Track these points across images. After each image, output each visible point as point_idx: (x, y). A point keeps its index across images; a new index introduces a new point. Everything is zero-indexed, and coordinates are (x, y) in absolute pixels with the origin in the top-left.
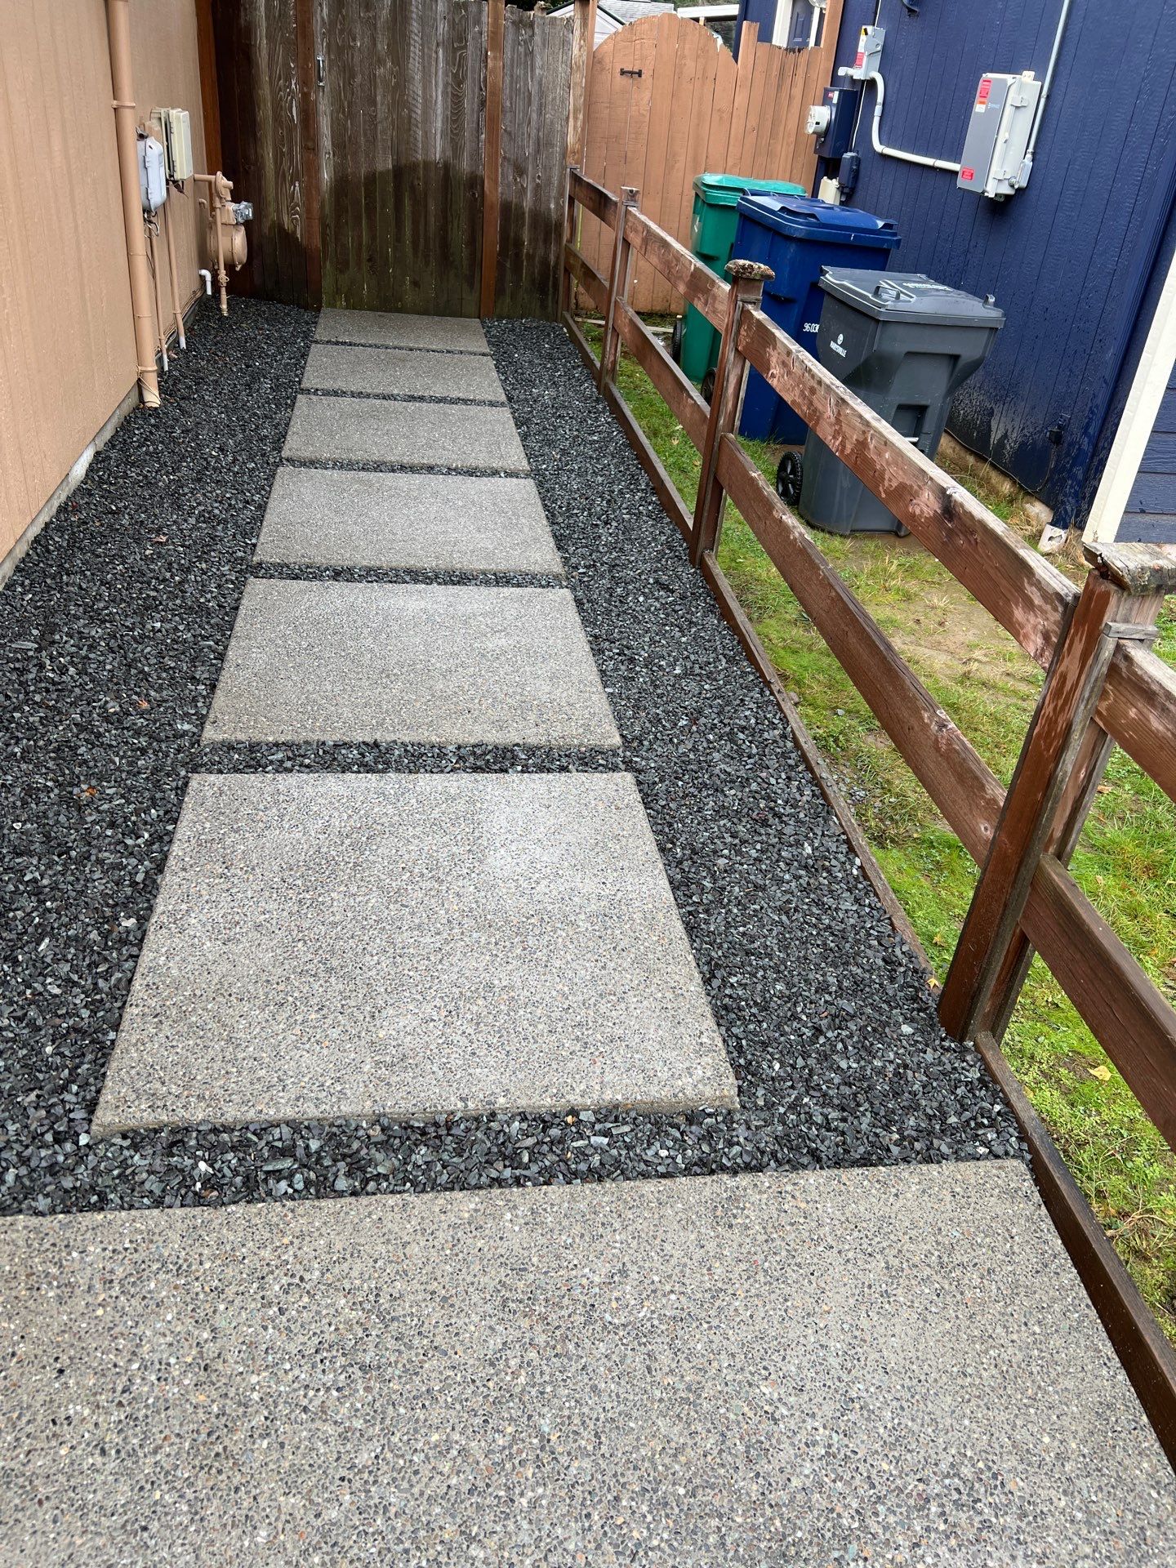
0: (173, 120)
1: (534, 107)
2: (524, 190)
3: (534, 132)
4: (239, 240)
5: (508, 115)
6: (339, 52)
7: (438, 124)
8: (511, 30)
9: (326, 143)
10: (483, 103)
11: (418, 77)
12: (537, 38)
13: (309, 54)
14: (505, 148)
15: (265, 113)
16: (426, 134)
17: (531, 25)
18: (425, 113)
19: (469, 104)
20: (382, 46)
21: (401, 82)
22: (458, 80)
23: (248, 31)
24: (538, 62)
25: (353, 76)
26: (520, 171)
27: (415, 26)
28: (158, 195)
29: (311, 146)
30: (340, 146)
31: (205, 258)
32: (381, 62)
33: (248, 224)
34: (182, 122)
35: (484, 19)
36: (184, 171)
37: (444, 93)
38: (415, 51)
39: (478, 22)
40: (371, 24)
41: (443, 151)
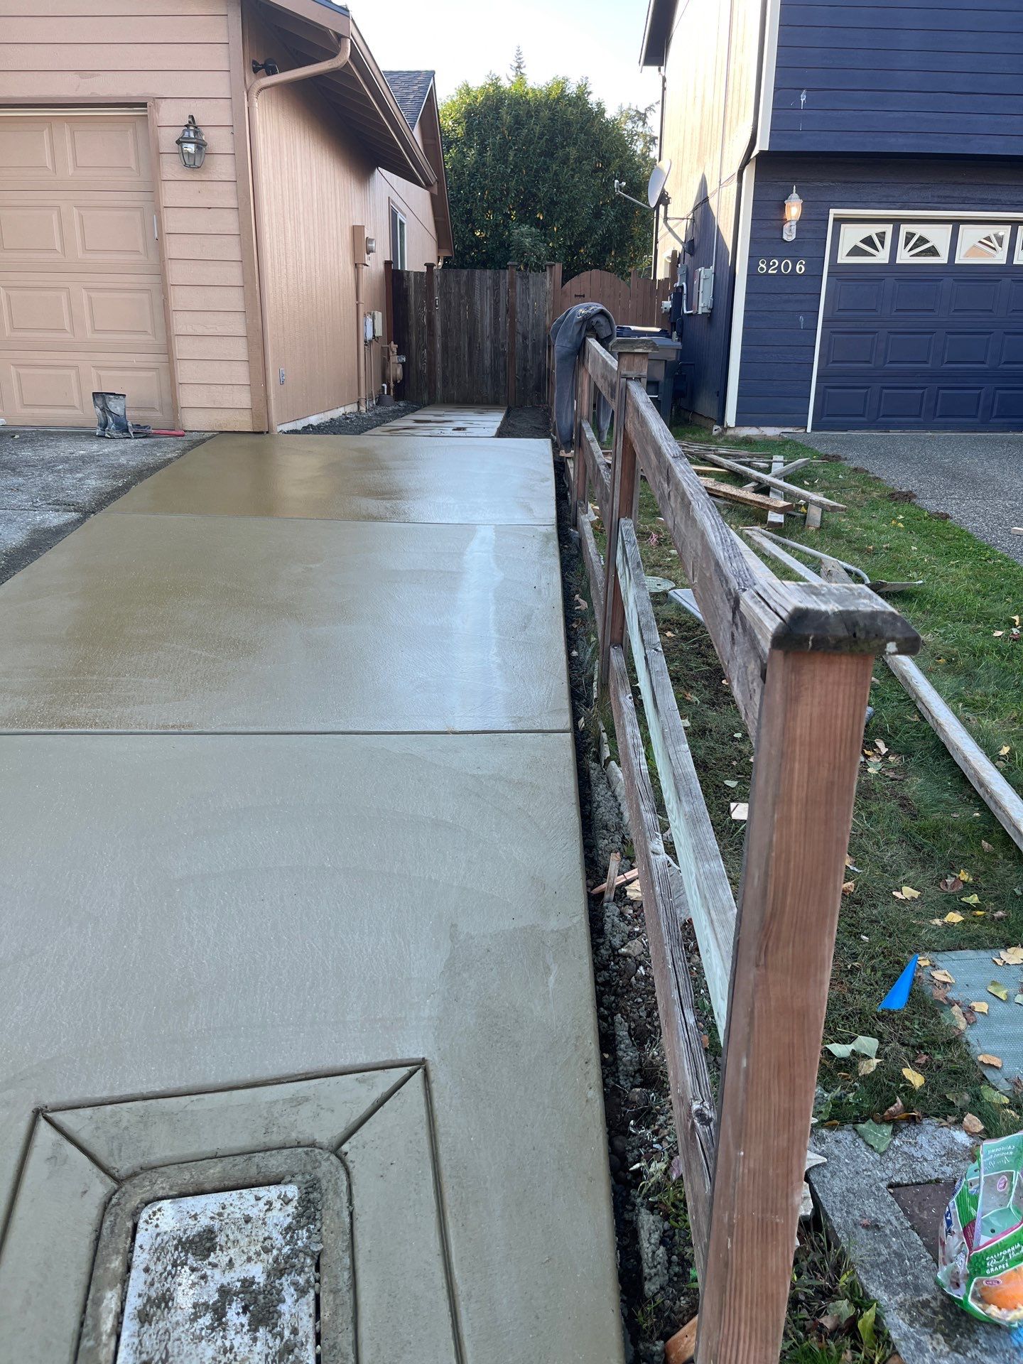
0: (376, 314)
1: (531, 310)
2: (526, 347)
3: (531, 321)
4: (399, 371)
5: (519, 315)
6: (444, 295)
7: (487, 321)
8: (519, 279)
9: (439, 332)
10: (507, 311)
11: (479, 302)
12: (531, 283)
13: (432, 297)
14: (519, 328)
15: (412, 322)
16: (482, 326)
17: (528, 278)
18: (482, 316)
19: (502, 311)
20: (463, 292)
21: (472, 305)
22: (497, 303)
23: (407, 290)
24: (531, 292)
25: (450, 304)
26: (525, 338)
27: (477, 282)
28: (370, 336)
29: (432, 333)
30: (446, 332)
31: (384, 379)
32: (462, 297)
33: (403, 364)
34: (379, 315)
35: (507, 277)
36: (379, 333)
37: (490, 307)
38: (477, 292)
39: (504, 278)
40: (458, 283)
41: (490, 332)
